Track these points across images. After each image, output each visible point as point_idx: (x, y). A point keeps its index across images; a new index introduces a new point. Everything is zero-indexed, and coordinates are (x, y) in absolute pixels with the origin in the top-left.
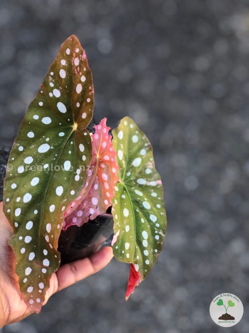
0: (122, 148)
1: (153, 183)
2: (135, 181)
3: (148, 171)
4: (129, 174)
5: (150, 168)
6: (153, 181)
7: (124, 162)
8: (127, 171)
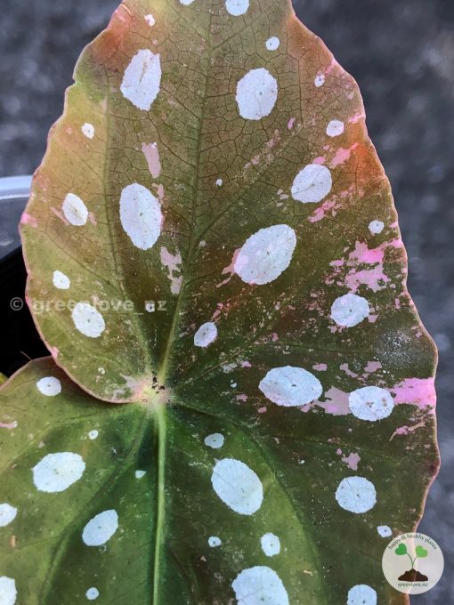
0: (155, 169)
1: (370, 404)
2: (250, 380)
3: (349, 311)
4: (207, 335)
5: (364, 291)
6: (371, 381)
7: (170, 261)
8: (196, 320)
